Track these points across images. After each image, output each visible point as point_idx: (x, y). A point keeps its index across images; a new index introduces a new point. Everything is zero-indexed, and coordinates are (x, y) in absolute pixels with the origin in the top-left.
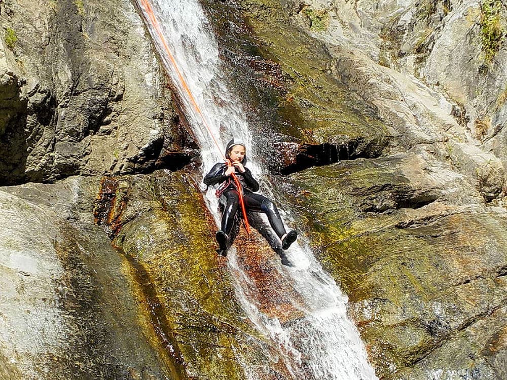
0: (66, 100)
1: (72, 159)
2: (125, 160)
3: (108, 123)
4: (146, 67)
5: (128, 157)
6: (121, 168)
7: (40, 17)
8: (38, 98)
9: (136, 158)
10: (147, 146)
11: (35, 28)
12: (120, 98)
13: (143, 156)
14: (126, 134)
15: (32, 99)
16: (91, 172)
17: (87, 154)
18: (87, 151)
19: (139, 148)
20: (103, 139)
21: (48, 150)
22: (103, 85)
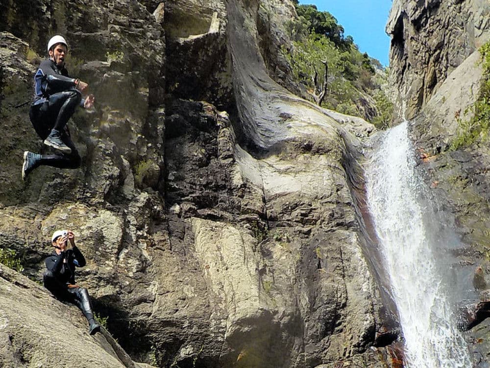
0: (308, 316)
1: (315, 354)
2: (352, 346)
3: (340, 324)
4: (363, 279)
5: (353, 344)
6: (350, 353)
7: (290, 268)
8: (286, 320)
9: (359, 344)
10: (363, 333)
11: (287, 275)
12: (345, 305)
13: (363, 341)
14: (350, 329)
15: (282, 322)
16: (330, 360)
17: (325, 349)
18: (325, 347)
19: (359, 336)
20: (338, 336)
21: (300, 352)
22: (330, 300)
